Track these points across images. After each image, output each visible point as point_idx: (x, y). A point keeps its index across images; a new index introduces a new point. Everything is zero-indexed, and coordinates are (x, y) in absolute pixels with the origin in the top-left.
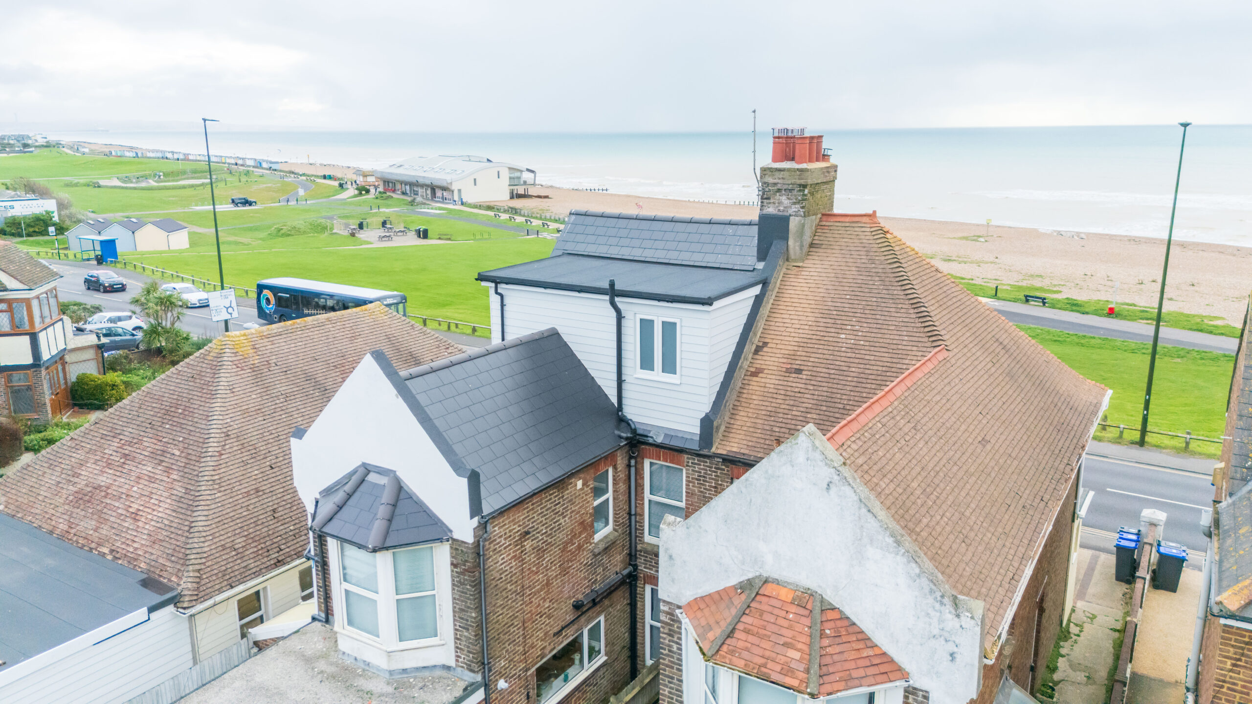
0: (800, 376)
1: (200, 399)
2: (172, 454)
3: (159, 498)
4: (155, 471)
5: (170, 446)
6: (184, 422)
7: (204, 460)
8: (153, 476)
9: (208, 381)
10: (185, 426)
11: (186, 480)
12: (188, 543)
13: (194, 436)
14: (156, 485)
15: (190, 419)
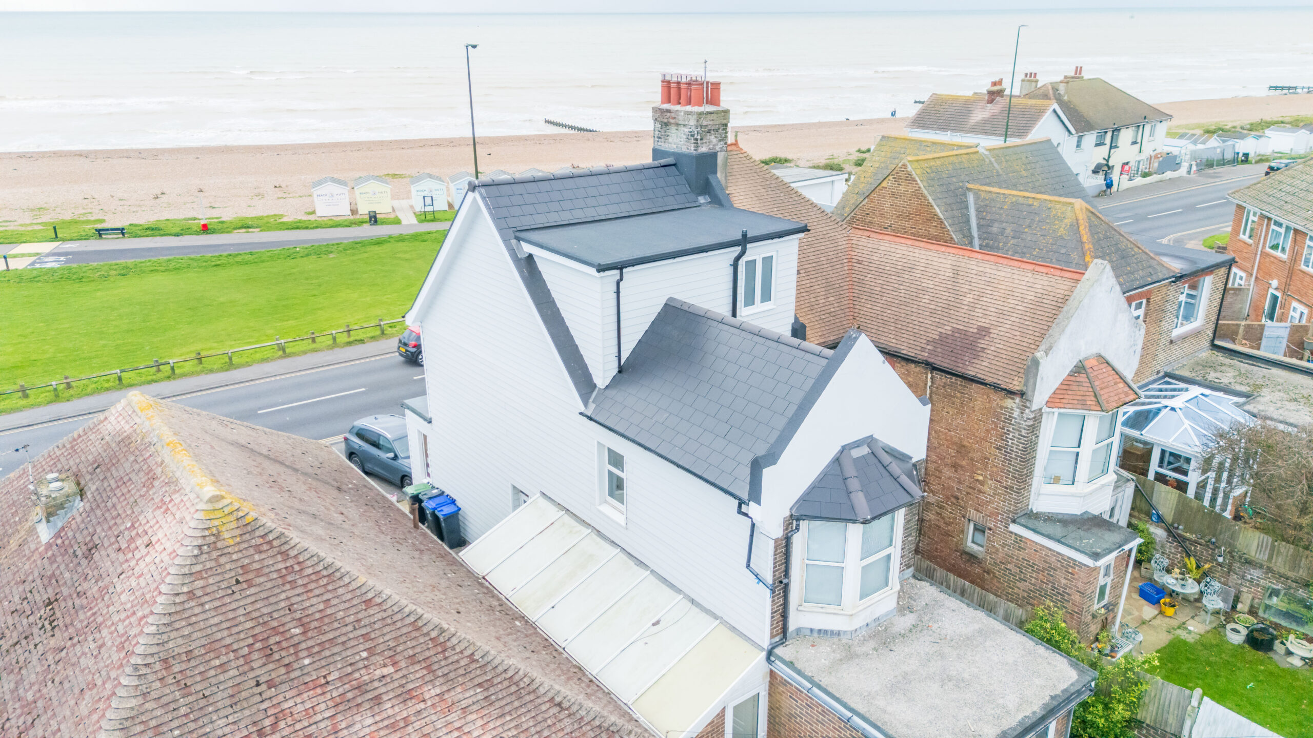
0: (802, 275)
1: (310, 595)
2: (380, 680)
3: (450, 728)
4: (384, 715)
5: (357, 675)
6: (331, 636)
7: (454, 641)
8: (393, 721)
9: (286, 568)
10: (344, 639)
11: (460, 679)
12: (582, 718)
13: (384, 635)
14: (418, 723)
15: (336, 625)
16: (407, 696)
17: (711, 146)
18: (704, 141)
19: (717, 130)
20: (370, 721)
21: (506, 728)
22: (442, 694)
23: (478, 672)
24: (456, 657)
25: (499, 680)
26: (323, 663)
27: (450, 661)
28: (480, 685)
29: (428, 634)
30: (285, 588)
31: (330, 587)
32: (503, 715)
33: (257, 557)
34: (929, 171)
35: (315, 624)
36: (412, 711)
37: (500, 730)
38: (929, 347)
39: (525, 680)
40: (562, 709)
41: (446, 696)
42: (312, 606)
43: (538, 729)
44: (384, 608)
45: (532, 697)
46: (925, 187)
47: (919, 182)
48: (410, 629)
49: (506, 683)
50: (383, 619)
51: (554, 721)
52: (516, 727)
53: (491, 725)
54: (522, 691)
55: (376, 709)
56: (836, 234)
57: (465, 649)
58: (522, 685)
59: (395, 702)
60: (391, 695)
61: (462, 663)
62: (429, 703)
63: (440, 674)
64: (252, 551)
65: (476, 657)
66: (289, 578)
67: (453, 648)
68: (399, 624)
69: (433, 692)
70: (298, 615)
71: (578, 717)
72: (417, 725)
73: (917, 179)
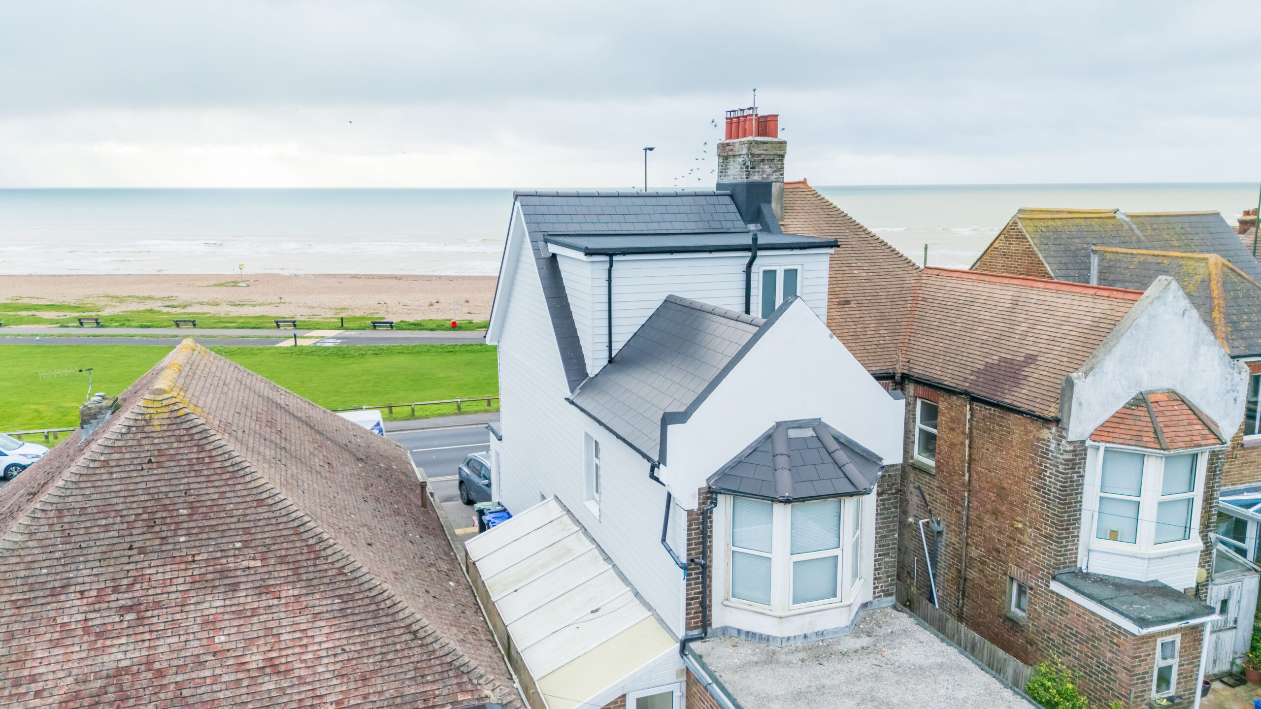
0: (851, 306)
1: (210, 485)
2: (244, 569)
3: (295, 628)
4: (235, 601)
5: (224, 561)
6: (214, 522)
7: (329, 551)
8: (241, 608)
9: (198, 459)
10: (224, 527)
11: (322, 587)
12: (434, 651)
13: (264, 532)
14: (265, 616)
15: (223, 514)
16: (263, 590)
17: (765, 176)
18: (757, 170)
19: (772, 160)
20: (219, 603)
21: (351, 641)
22: (300, 596)
23: (343, 585)
24: (326, 567)
25: (361, 596)
26: (197, 544)
27: (319, 568)
28: (339, 596)
29: (306, 540)
30: (189, 475)
31: (230, 482)
32: (353, 629)
33: (175, 445)
34: (1044, 229)
35: (204, 510)
36: (263, 604)
37: (345, 642)
38: (972, 377)
39: (387, 602)
40: (416, 638)
41: (303, 599)
42: (207, 494)
43: (384, 650)
44: (274, 509)
45: (389, 619)
46: (1035, 244)
47: (1029, 239)
48: (291, 532)
49: (367, 601)
50: (269, 518)
51: (404, 646)
52: (362, 643)
53: (337, 636)
54: (381, 612)
55: (230, 595)
56: (905, 272)
57: (338, 561)
58: (382, 606)
59: (250, 592)
60: (249, 585)
61: (330, 573)
62: (283, 601)
63: (305, 578)
64: (173, 439)
65: (345, 571)
66: (196, 468)
67: (326, 557)
68: (281, 526)
69: (291, 593)
70: (191, 499)
71: (431, 648)
72: (263, 618)
73: (1028, 236)
